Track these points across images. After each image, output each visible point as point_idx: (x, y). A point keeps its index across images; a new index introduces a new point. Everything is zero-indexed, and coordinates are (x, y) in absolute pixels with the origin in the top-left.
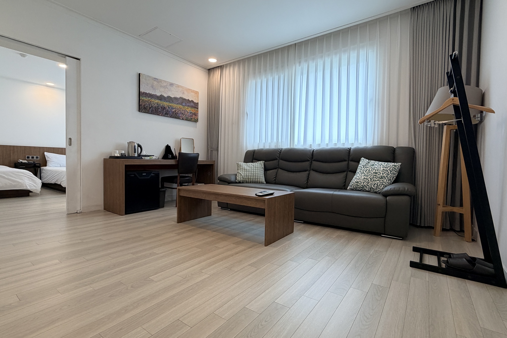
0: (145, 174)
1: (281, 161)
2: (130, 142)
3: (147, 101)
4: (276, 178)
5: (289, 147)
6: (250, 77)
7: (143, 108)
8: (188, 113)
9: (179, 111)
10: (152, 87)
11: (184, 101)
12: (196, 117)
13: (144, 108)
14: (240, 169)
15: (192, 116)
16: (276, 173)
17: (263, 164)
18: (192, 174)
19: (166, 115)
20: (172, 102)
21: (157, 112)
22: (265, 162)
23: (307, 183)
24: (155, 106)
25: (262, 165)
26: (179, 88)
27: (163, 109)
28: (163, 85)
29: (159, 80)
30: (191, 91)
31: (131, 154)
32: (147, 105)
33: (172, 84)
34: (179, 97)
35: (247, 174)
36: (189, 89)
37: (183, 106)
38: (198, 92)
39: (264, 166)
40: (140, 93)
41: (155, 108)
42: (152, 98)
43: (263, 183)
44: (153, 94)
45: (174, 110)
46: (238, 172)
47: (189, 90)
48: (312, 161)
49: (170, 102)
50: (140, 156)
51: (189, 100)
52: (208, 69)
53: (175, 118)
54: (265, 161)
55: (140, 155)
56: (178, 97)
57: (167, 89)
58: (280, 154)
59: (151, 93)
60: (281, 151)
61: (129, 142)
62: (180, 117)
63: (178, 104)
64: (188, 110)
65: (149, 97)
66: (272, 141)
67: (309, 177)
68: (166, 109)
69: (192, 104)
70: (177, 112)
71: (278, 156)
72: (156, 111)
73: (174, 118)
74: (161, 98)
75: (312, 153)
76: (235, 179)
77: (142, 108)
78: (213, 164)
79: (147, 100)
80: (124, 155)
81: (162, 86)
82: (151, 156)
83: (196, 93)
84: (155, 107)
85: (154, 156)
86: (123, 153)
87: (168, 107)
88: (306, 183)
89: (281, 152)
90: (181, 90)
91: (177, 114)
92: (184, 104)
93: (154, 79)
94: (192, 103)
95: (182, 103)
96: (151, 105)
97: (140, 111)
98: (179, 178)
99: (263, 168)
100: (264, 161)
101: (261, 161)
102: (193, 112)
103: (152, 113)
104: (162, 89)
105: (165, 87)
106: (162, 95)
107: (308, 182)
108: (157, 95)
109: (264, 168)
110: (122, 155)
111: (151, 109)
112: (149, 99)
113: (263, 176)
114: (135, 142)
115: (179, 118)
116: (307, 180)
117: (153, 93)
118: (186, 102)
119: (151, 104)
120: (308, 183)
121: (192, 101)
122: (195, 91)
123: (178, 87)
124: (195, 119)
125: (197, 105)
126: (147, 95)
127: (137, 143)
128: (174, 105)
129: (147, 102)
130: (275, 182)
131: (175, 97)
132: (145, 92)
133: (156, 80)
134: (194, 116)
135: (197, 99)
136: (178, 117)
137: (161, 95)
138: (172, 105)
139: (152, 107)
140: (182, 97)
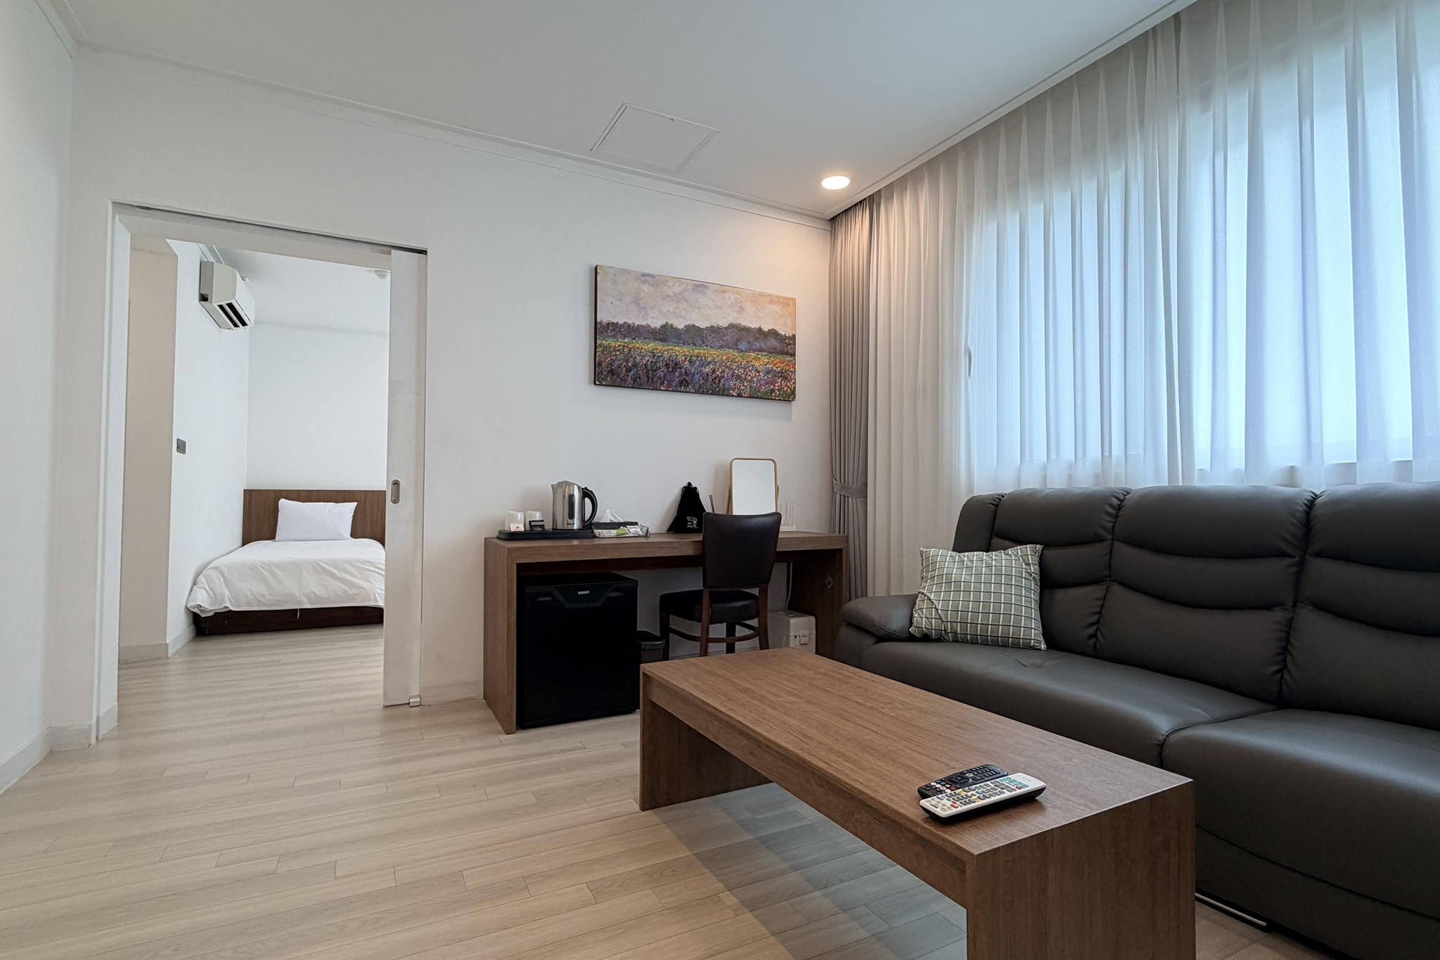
0: (587, 592)
1: (1123, 550)
2: (559, 483)
3: (619, 350)
4: (1098, 628)
5: (1164, 482)
6: (975, 213)
7: (605, 373)
8: (759, 372)
9: (727, 370)
10: (637, 304)
11: (745, 334)
12: (786, 386)
13: (609, 372)
14: (932, 578)
15: (774, 383)
16: (1100, 603)
17: (1033, 561)
18: (758, 589)
19: (683, 388)
20: (704, 342)
21: (650, 381)
22: (1045, 552)
23: (1281, 671)
24: (645, 362)
25: (1028, 564)
26: (726, 295)
27: (670, 369)
28: (670, 293)
29: (658, 278)
30: (769, 299)
31: (561, 525)
32: (619, 360)
33: (700, 287)
34: (726, 325)
35: (956, 601)
36: (762, 295)
37: (742, 351)
38: (794, 300)
39: (1037, 567)
40: (598, 326)
41: (646, 367)
42: (634, 339)
43: (1034, 648)
44: (638, 326)
45: (707, 369)
46: (923, 593)
47: (760, 298)
48: (1307, 557)
49: (695, 345)
50: (589, 526)
51: (760, 329)
52: (831, 219)
53: (715, 393)
54: (1047, 545)
55: (591, 524)
56: (723, 323)
57: (684, 304)
58: (1117, 517)
59: (630, 322)
60: (1122, 501)
61: (556, 483)
62: (729, 389)
63: (722, 347)
64: (757, 364)
65: (625, 337)
66: (1080, 455)
67: (1291, 640)
68: (681, 368)
69: (772, 342)
70: (718, 373)
71: (1110, 525)
72: (648, 377)
73: (711, 394)
74: (665, 334)
75: (1301, 516)
76: (908, 623)
77: (602, 373)
78: (841, 550)
79: (619, 346)
80: (540, 526)
81: (668, 296)
82: (625, 524)
83: (788, 305)
84: (646, 365)
85: (636, 524)
86: (537, 519)
87: (687, 362)
88: (1276, 672)
89: (1119, 508)
90: (732, 300)
91: (720, 381)
92: (743, 346)
93: (643, 278)
94: (772, 340)
95: (738, 341)
96: (632, 360)
97: (597, 383)
98: (706, 599)
99: (1034, 578)
100: (1039, 547)
101: (1026, 544)
102: (778, 368)
103: (637, 384)
104: (669, 307)
105: (678, 298)
106: (667, 324)
107: (1286, 667)
108: (652, 326)
109: (1038, 577)
110: (534, 526)
111: (632, 373)
112: (625, 343)
113: (1035, 614)
114: (573, 484)
115: (725, 393)
116: (1281, 657)
117: (638, 321)
118: (751, 340)
119: (631, 357)
120: (1287, 676)
121: (773, 333)
122: (783, 297)
123: (724, 292)
124: (784, 391)
125: (789, 344)
126: (620, 331)
127: (579, 487)
128: (710, 353)
129: (617, 353)
130: (1095, 644)
131: (712, 327)
132: (613, 323)
133: (649, 279)
134: (779, 380)
135: (789, 322)
136: (723, 391)
137: (664, 327)
138: (702, 352)
139: (635, 365)
140: (735, 322)
